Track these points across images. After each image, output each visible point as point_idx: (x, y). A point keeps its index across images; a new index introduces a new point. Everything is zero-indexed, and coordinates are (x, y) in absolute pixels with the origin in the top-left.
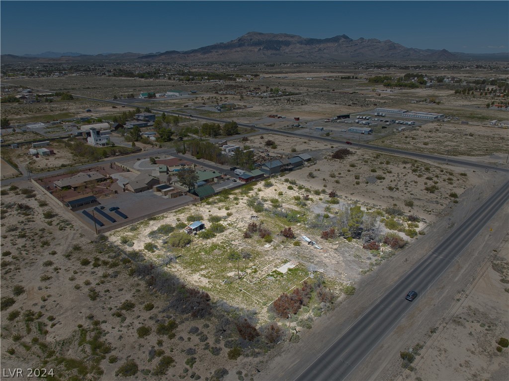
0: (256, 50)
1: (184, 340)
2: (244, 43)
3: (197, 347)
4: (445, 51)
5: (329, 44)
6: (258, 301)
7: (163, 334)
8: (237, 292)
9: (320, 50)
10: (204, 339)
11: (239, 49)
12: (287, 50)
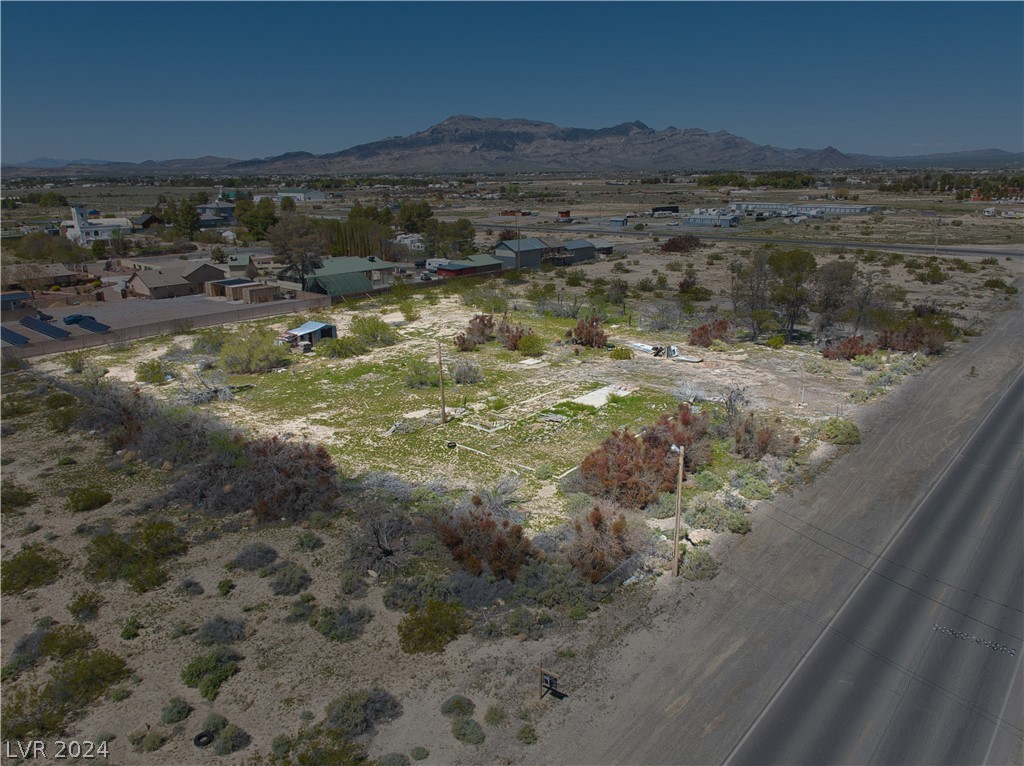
0: (467, 150)
1: (202, 592)
2: (444, 137)
3: (254, 616)
4: (831, 150)
5: (609, 140)
6: (518, 469)
7: (114, 577)
8: (440, 451)
9: (592, 149)
10: (294, 583)
11: (432, 149)
12: (528, 151)
